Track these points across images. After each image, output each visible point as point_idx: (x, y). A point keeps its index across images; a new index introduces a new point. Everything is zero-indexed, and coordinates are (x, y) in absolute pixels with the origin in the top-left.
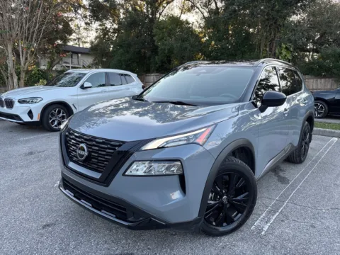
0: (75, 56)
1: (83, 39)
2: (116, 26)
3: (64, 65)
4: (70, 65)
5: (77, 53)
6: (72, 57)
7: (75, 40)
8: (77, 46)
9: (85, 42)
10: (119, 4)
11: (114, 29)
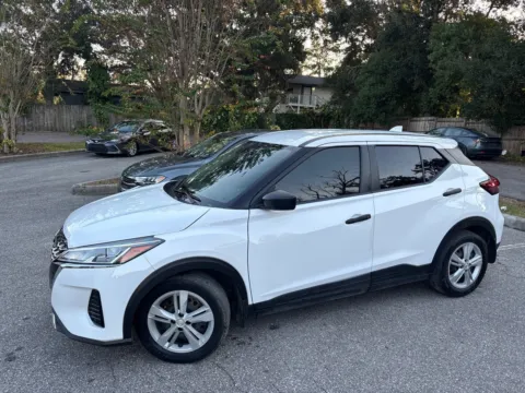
0: (306, 91)
1: (326, 65)
2: (368, 41)
3: (290, 104)
4: (299, 105)
5: (310, 86)
6: (302, 93)
7: (314, 66)
8: (317, 76)
9: (329, 69)
10: (378, 6)
11: (367, 46)
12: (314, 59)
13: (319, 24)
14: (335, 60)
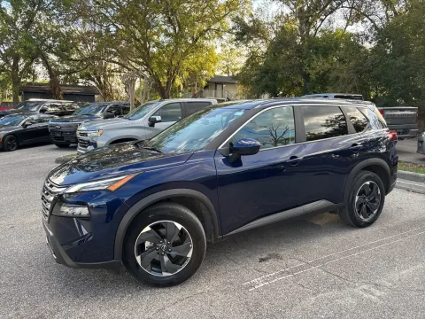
0: (219, 87)
1: (233, 66)
3: (207, 97)
5: (222, 84)
6: (216, 89)
7: (224, 67)
8: (226, 75)
9: (236, 70)
10: (268, 24)
12: (224, 62)
13: (226, 37)
14: (240, 62)
